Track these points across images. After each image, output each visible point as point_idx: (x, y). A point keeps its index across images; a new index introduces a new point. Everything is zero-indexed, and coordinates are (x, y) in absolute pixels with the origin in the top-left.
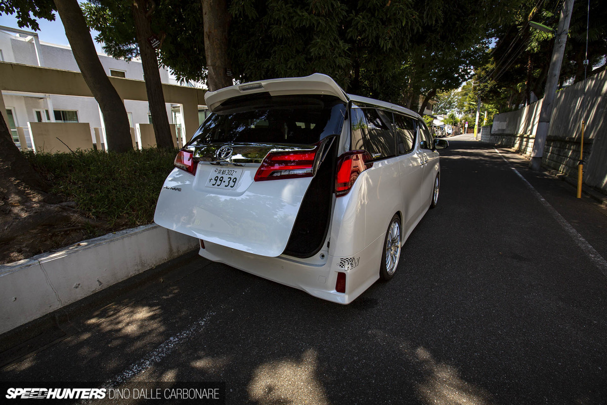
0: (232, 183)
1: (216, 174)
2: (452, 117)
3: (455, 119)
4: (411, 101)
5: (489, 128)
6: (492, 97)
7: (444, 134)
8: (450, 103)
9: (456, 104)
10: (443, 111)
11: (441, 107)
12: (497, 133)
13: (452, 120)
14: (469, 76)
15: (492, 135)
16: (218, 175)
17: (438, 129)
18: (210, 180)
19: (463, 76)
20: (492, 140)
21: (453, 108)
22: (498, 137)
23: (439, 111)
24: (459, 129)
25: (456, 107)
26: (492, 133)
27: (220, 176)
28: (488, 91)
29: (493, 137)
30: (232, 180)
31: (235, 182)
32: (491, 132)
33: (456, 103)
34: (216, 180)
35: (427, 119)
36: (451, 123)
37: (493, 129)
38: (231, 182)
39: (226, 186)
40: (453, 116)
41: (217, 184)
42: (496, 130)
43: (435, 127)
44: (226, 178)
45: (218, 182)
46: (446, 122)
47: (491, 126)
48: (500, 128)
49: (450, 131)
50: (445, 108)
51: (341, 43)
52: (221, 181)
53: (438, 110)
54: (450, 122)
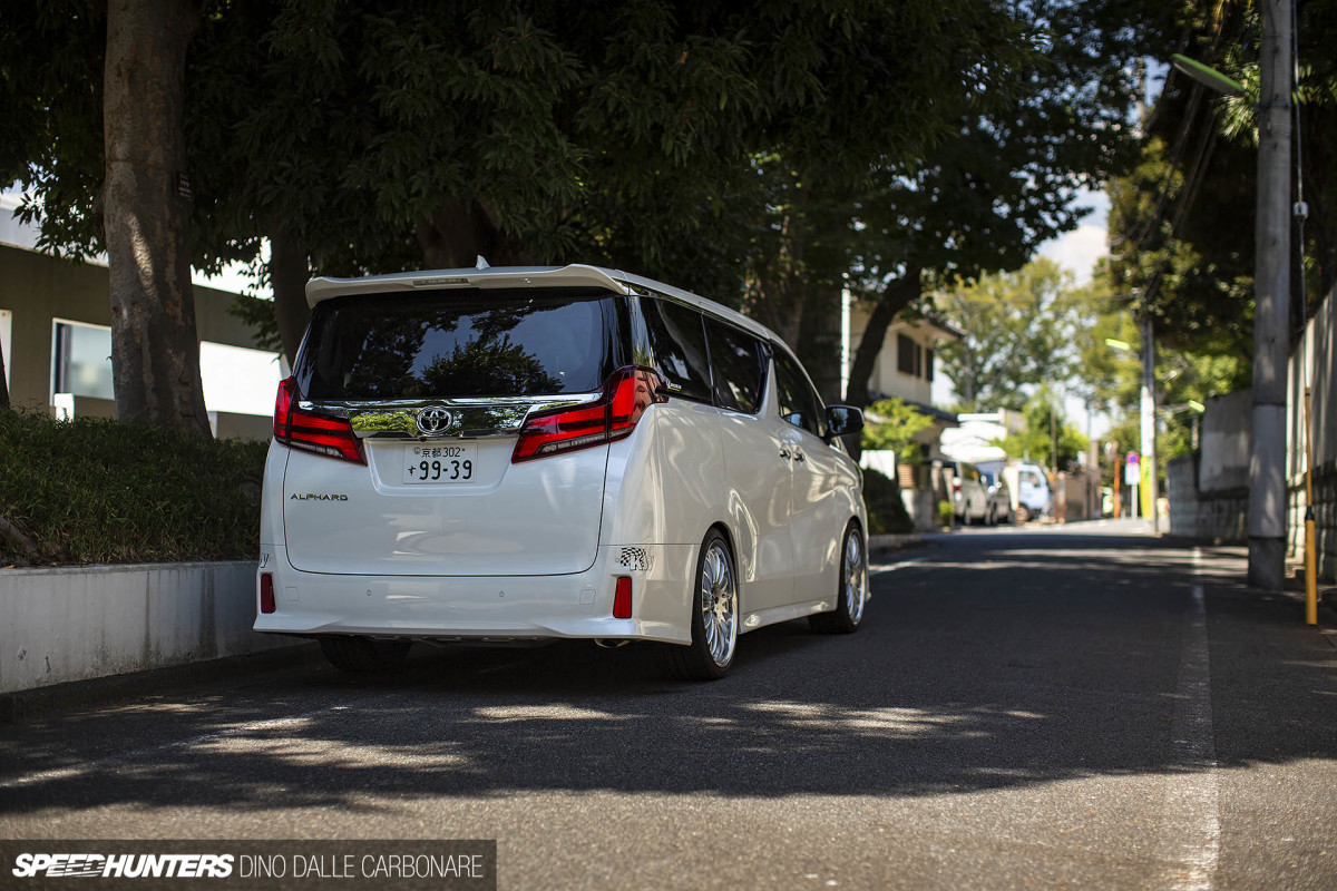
0: (463, 472)
1: (420, 458)
2: (1049, 422)
3: (1060, 433)
4: (797, 320)
5: (1188, 468)
6: (1200, 317)
7: (1002, 510)
8: (1040, 349)
9: (1071, 354)
10: (1005, 391)
11: (997, 371)
12: (1220, 486)
13: (1045, 440)
14: (1062, 217)
15: (1203, 497)
16: (424, 459)
17: (968, 477)
18: (411, 470)
19: (1032, 216)
20: (1204, 521)
21: (1056, 377)
22: (1225, 504)
23: (987, 393)
24: (1090, 489)
25: (1074, 369)
26: (1204, 487)
27: (430, 460)
28: (1178, 291)
29: (1207, 507)
30: (461, 465)
31: (470, 468)
32: (1197, 484)
33: (1071, 347)
34: (427, 469)
35: (903, 422)
36: (1042, 458)
37: (1205, 473)
38: (461, 468)
39: (452, 478)
40: (1049, 415)
41: (430, 476)
42: (1218, 471)
43: (949, 464)
44: (446, 462)
45: (432, 473)
46: (1015, 447)
47: (1196, 456)
48: (1230, 463)
49: (1039, 498)
50: (1018, 379)
51: (563, 142)
52: (438, 469)
53: (978, 387)
54: (1037, 450)
